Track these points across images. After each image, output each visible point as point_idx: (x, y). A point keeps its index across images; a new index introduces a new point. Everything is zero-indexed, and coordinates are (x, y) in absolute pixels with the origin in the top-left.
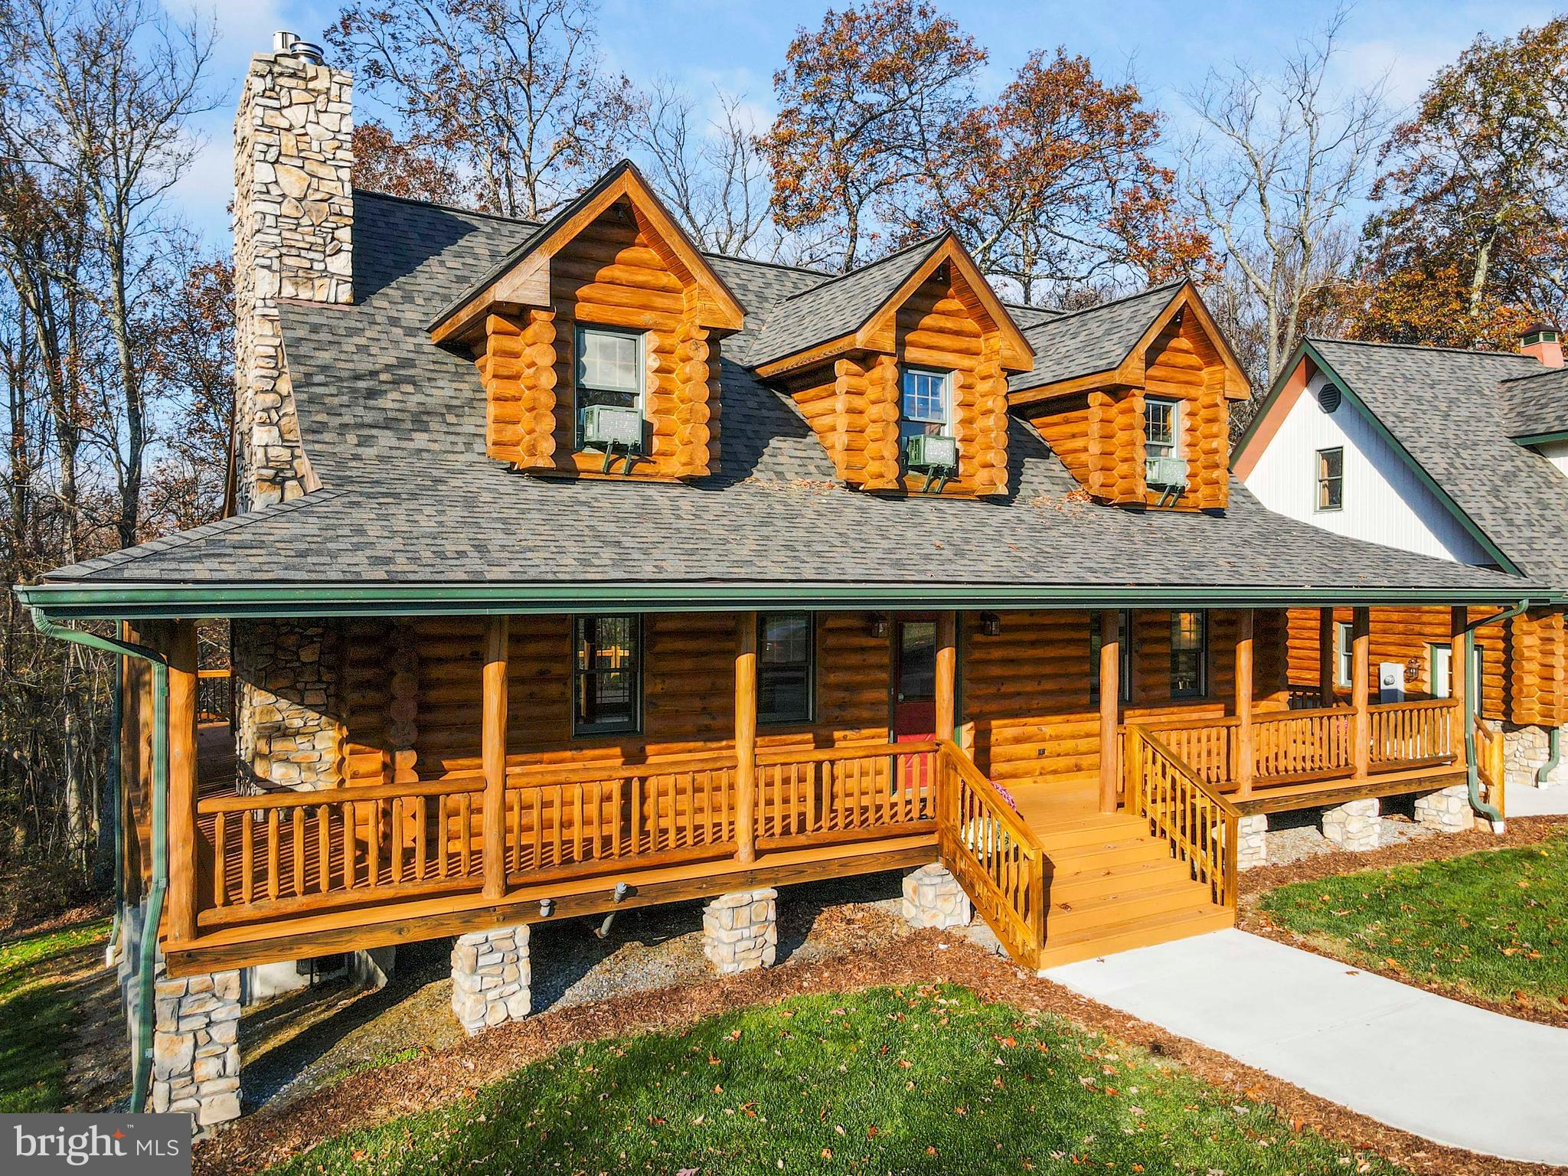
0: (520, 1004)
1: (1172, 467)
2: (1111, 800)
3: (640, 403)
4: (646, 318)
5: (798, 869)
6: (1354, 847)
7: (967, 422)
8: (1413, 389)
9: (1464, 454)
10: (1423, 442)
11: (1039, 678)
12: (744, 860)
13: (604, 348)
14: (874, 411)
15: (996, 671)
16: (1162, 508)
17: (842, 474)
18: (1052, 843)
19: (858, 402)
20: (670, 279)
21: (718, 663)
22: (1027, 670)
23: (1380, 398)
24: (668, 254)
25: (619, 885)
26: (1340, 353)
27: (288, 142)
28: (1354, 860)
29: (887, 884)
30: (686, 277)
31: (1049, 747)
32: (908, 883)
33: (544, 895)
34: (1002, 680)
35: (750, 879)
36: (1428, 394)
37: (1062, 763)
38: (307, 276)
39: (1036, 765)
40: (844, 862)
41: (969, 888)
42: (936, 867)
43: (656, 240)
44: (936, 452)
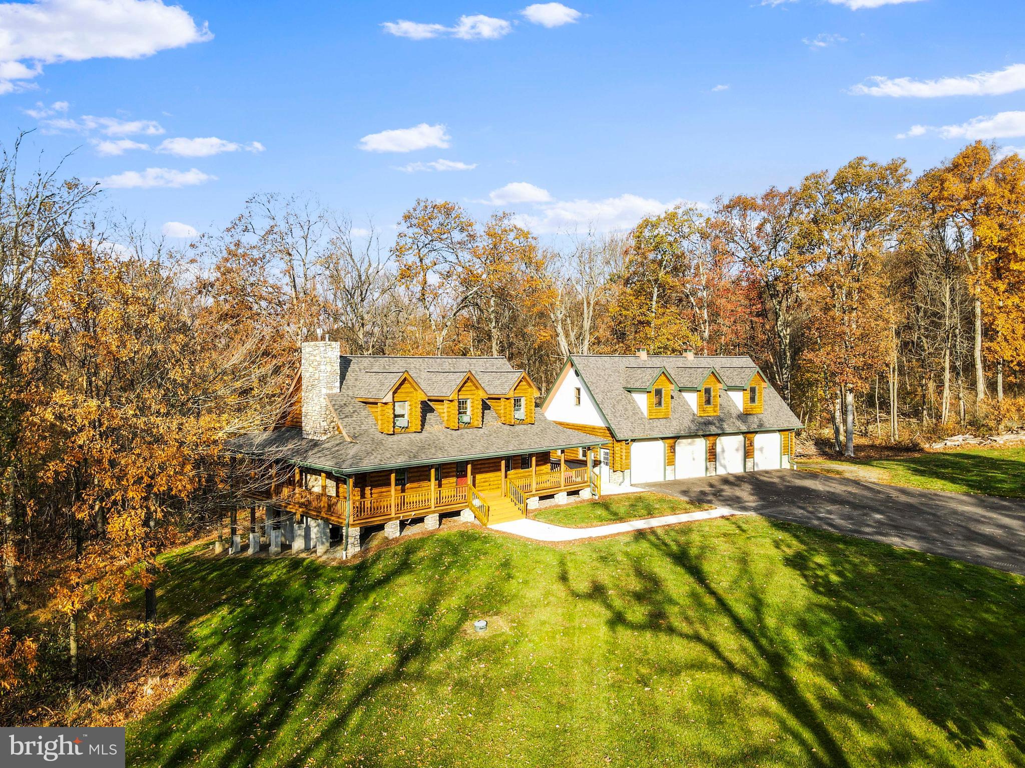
0: (398, 534)
1: (521, 414)
2: (503, 495)
3: (406, 416)
4: (408, 399)
5: (442, 510)
6: (560, 503)
7: (472, 410)
8: (599, 372)
9: (608, 394)
10: (597, 391)
11: (489, 467)
12: (433, 509)
13: (399, 406)
14: (453, 412)
15: (479, 466)
16: (519, 424)
17: (445, 424)
18: (490, 504)
19: (449, 410)
20: (412, 390)
21: (427, 473)
22: (486, 466)
23: (588, 376)
24: (413, 386)
25: (413, 513)
26: (580, 360)
27: (328, 359)
28: (560, 506)
29: (457, 513)
30: (415, 389)
31: (491, 483)
32: (462, 513)
33: (401, 515)
34: (481, 468)
35: (434, 512)
36: (603, 374)
37: (494, 487)
38: (331, 388)
39: (489, 487)
40: (451, 509)
41: (474, 513)
42: (468, 509)
43: (410, 383)
44: (466, 419)
